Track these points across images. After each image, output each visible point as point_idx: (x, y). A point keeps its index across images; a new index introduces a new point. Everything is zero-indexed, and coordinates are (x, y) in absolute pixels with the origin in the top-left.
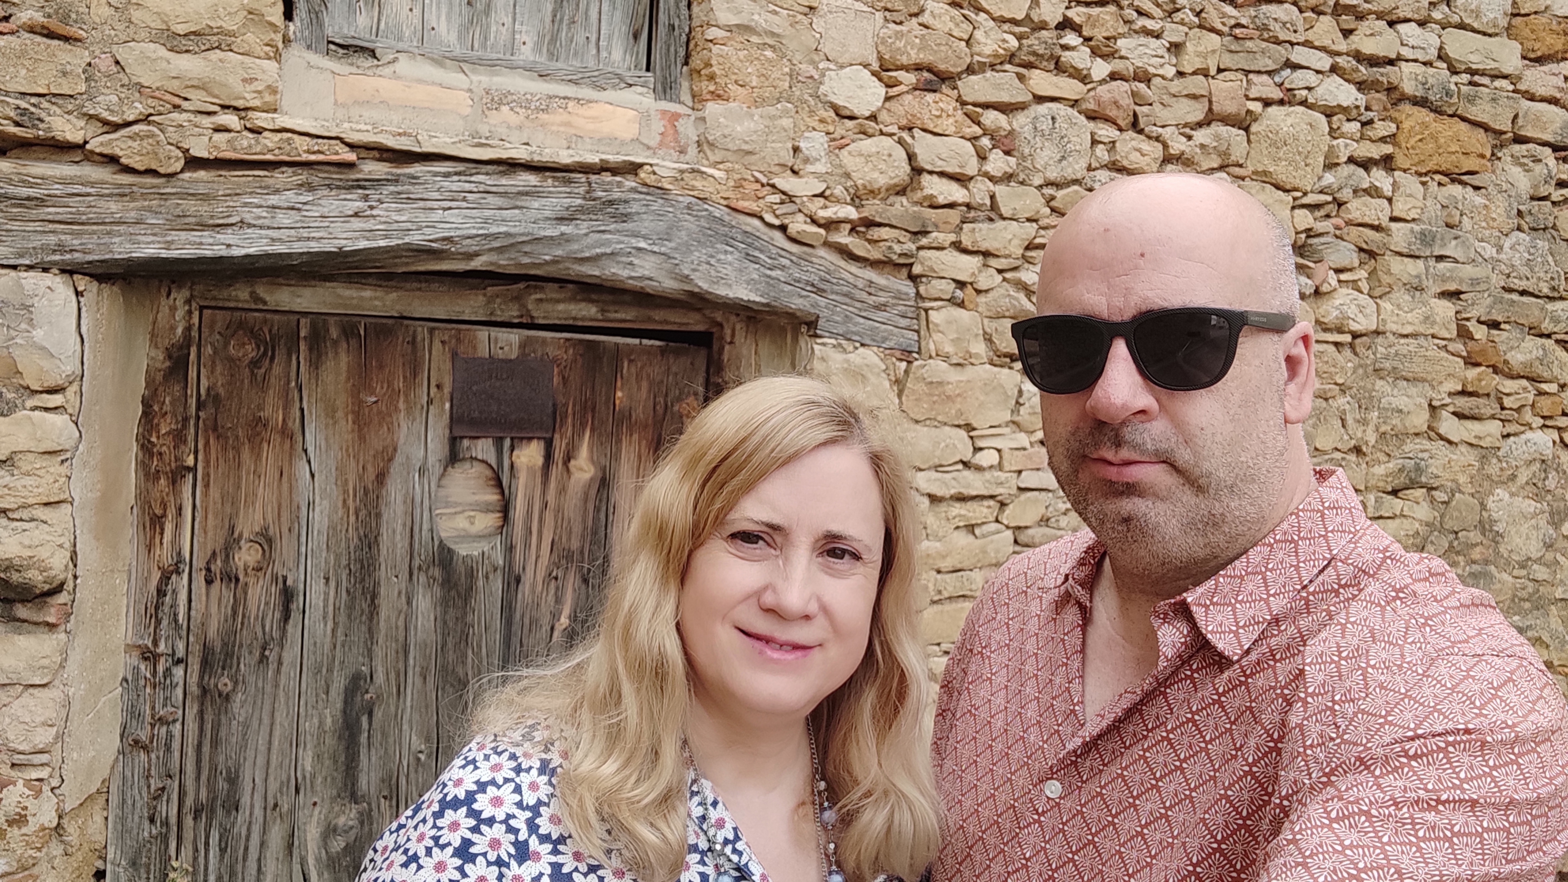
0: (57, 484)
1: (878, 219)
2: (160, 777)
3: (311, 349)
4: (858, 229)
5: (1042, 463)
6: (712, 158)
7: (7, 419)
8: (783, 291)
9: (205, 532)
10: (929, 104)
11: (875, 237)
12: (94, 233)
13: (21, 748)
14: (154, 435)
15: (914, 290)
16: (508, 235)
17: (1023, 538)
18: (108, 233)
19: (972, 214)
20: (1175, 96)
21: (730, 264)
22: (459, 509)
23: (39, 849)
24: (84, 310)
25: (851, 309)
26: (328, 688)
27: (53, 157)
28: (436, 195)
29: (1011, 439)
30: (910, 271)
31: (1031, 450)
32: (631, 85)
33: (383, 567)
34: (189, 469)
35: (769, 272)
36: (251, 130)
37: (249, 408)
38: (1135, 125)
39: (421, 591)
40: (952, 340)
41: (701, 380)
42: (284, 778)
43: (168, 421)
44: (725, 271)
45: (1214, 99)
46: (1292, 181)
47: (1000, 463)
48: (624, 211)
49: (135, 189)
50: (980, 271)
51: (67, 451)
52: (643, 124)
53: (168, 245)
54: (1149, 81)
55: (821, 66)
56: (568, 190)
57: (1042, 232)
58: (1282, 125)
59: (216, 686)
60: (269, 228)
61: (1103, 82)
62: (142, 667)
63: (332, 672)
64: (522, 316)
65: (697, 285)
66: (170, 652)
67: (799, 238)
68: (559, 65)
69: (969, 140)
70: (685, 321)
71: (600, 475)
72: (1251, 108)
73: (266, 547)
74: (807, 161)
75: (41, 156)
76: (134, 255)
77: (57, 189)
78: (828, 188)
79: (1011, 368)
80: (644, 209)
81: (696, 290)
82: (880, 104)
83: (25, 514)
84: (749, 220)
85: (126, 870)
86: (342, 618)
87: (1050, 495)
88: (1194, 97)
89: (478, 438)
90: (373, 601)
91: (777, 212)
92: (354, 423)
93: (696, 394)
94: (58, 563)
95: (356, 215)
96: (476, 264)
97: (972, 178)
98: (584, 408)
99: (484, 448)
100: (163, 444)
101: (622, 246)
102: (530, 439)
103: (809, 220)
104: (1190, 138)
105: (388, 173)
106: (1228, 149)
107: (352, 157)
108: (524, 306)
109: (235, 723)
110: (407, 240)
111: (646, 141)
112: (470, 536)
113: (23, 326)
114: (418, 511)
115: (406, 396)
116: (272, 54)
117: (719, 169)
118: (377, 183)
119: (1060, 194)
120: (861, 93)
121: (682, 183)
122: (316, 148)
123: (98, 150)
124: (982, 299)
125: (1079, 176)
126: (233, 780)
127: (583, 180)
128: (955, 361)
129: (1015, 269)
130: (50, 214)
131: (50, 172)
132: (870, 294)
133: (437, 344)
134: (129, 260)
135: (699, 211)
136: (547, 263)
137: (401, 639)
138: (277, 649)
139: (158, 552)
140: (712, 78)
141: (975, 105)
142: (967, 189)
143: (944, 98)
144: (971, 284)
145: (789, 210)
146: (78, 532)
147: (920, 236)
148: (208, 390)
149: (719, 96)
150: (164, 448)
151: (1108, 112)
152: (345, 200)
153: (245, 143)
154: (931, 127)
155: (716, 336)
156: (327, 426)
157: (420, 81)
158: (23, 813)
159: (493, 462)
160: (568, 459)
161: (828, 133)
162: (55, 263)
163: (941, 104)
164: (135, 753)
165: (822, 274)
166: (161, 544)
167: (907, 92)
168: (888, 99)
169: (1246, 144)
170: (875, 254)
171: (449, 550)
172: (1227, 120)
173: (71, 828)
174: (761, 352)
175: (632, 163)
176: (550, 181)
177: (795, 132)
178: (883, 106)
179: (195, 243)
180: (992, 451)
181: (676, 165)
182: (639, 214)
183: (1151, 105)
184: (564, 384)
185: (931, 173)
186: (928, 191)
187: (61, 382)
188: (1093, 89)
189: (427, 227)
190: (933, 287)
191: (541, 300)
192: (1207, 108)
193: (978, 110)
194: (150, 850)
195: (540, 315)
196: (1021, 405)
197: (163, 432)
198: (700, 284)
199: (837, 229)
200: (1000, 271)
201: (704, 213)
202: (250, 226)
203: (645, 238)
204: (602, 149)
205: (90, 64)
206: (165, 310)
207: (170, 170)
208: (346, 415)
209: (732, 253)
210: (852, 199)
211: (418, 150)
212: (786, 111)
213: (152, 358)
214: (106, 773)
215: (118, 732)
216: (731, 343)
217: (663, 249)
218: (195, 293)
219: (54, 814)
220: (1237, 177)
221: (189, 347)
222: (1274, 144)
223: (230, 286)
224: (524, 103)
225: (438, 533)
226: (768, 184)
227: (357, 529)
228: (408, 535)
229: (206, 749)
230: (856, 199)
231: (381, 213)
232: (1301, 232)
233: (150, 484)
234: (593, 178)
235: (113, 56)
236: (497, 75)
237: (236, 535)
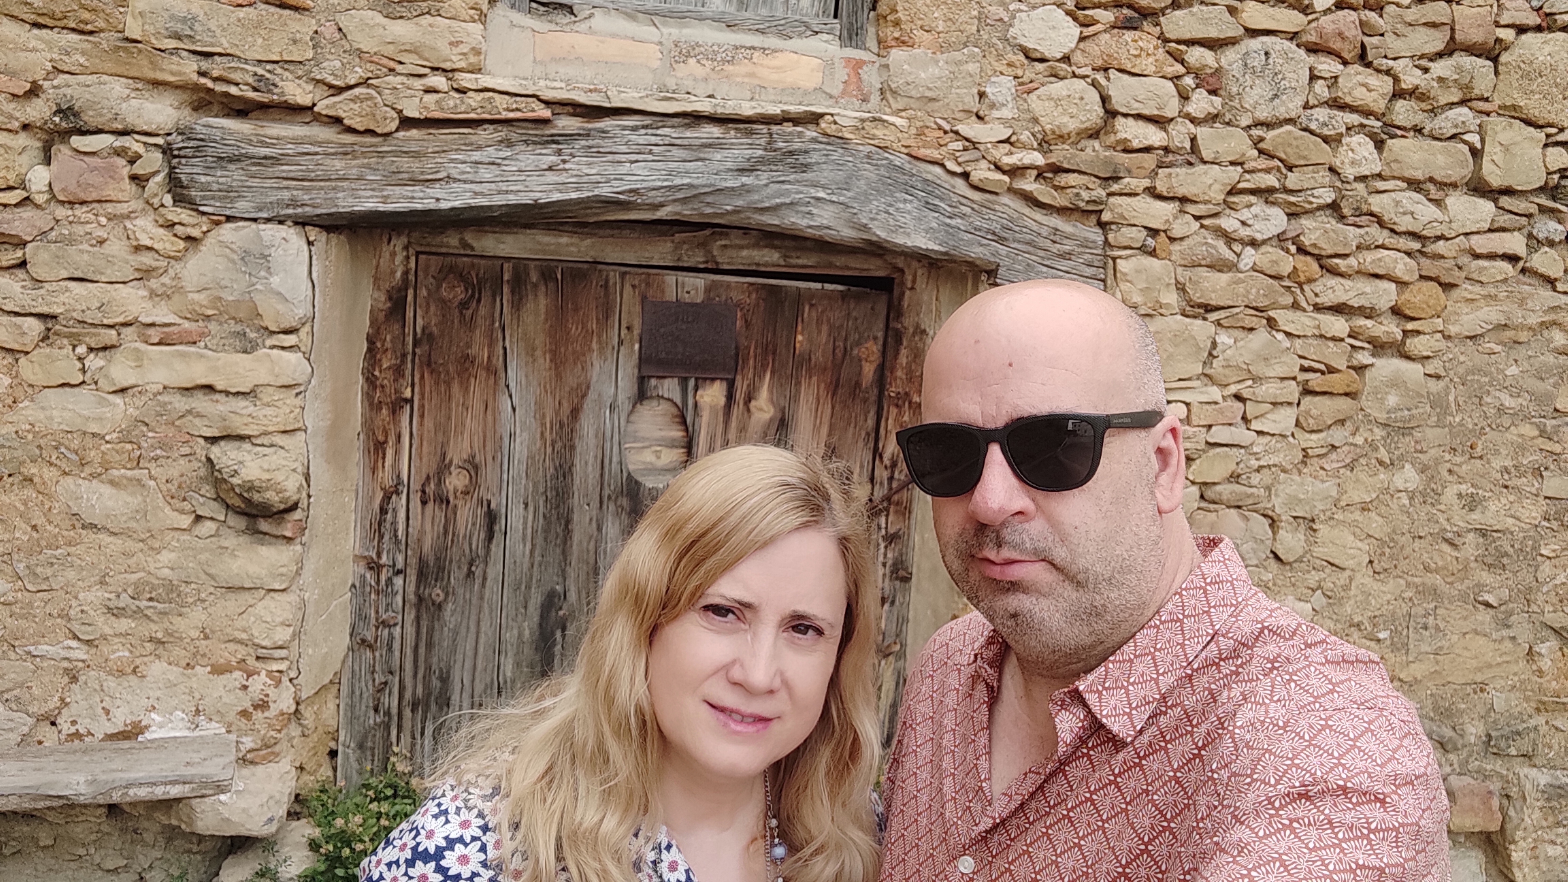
0: (292, 415)
1: (1066, 165)
2: (383, 673)
3: (513, 292)
4: (1046, 175)
5: (1235, 417)
6: (895, 106)
7: (250, 356)
8: (963, 240)
9: (421, 459)
10: (1127, 43)
11: (1062, 184)
12: (322, 188)
13: (264, 644)
14: (377, 369)
15: (1103, 238)
16: (691, 186)
17: (1209, 494)
18: (334, 189)
19: (1171, 158)
20: (1410, 25)
21: (909, 213)
22: (646, 444)
23: (279, 731)
24: (314, 258)
25: (1033, 257)
26: (526, 602)
27: (288, 118)
28: (624, 149)
29: (1201, 393)
30: (1099, 218)
31: (1223, 404)
32: (817, 33)
33: (576, 496)
34: (406, 401)
35: (948, 221)
36: (458, 90)
37: (458, 346)
38: (1363, 58)
39: (610, 518)
40: (1141, 290)
41: (881, 324)
42: (488, 680)
43: (389, 356)
44: (903, 220)
45: (1457, 27)
46: (1546, 116)
47: (1188, 417)
48: (804, 162)
49: (356, 148)
50: (1176, 218)
51: (300, 385)
52: (827, 72)
53: (385, 199)
54: (1382, 9)
55: (1012, 7)
56: (750, 141)
57: (1247, 176)
58: (1538, 54)
59: (430, 595)
60: (472, 182)
61: (1326, 12)
62: (368, 576)
63: (530, 588)
64: (707, 262)
65: (875, 234)
66: (391, 563)
67: (981, 185)
68: (747, 15)
69: (1171, 79)
70: (866, 266)
71: (779, 416)
72: (1501, 36)
73: (473, 474)
74: (993, 106)
75: (278, 117)
76: (356, 209)
77: (290, 149)
78: (1014, 133)
79: (1205, 319)
80: (824, 159)
81: (875, 239)
82: (1073, 45)
83: (265, 440)
84: (930, 167)
85: (354, 751)
86: (539, 540)
87: (1242, 451)
88: (1434, 25)
89: (664, 377)
90: (567, 525)
91: (960, 160)
92: (551, 361)
93: (875, 338)
94: (291, 485)
95: (550, 169)
96: (661, 214)
97: (1172, 119)
98: (765, 351)
99: (670, 387)
100: (384, 378)
101: (801, 196)
102: (713, 380)
103: (992, 167)
104: (1426, 70)
105: (579, 128)
106: (1470, 82)
107: (546, 113)
108: (710, 252)
109: (446, 629)
110: (596, 192)
111: (828, 91)
112: (656, 469)
113: (263, 273)
114: (608, 445)
115: (599, 337)
116: (476, 17)
117: (901, 117)
118: (571, 137)
119: (1270, 135)
120: (1053, 34)
121: (863, 132)
122: (514, 106)
123: (324, 112)
124: (1176, 247)
125: (1293, 115)
126: (445, 679)
127: (765, 131)
128: (1143, 312)
129: (1216, 215)
130: (284, 171)
131: (283, 133)
132: (1054, 242)
133: (628, 289)
134: (352, 213)
135: (879, 159)
136: (728, 213)
137: (592, 561)
138: (482, 566)
139: (380, 475)
140: (897, 23)
141: (1178, 42)
142: (1166, 131)
143: (1144, 36)
144: (1165, 231)
145: (972, 157)
146: (311, 457)
147: (1111, 182)
148: (424, 329)
149: (904, 42)
150: (386, 381)
151: (1331, 45)
152: (540, 154)
153: (451, 103)
154: (1128, 67)
155: (896, 281)
156: (527, 364)
157: (614, 35)
158: (266, 699)
159: (678, 401)
160: (749, 399)
161: (1016, 77)
162: (289, 216)
163: (1140, 43)
164: (362, 650)
165: (1005, 221)
166: (383, 467)
167: (1105, 31)
168: (1082, 39)
169: (1493, 76)
170: (1060, 200)
171: (637, 482)
172: (1472, 50)
173: (308, 713)
174: (941, 298)
175: (813, 113)
176: (732, 132)
177: (981, 77)
178: (1076, 47)
179: (408, 198)
180: (1179, 404)
181: (858, 114)
182: (819, 164)
183: (1382, 35)
184: (747, 327)
185: (1126, 115)
186: (1121, 135)
187: (294, 324)
188: (1317, 19)
189: (615, 179)
190: (1122, 235)
191: (725, 246)
192: (1448, 37)
193: (1182, 47)
194: (375, 736)
195: (724, 260)
196: (1215, 357)
197: (385, 366)
198: (878, 233)
199: (1023, 175)
200: (1197, 218)
201: (884, 162)
202: (456, 180)
203: (824, 187)
204: (785, 99)
205: (316, 32)
206: (386, 255)
207: (386, 130)
208: (545, 354)
209: (911, 201)
210: (1040, 144)
211: (608, 105)
212: (973, 56)
213: (375, 299)
214: (338, 667)
215: (348, 632)
216: (912, 288)
217: (842, 199)
218: (412, 240)
219: (291, 701)
220: (1481, 112)
221: (406, 290)
222: (1526, 75)
223: (442, 233)
224: (710, 55)
225: (626, 466)
226: (952, 131)
227: (553, 460)
228: (599, 467)
229: (422, 650)
230: (1044, 144)
231: (573, 166)
232: (1555, 172)
233: (374, 416)
234: (775, 128)
235: (337, 24)
236: (686, 27)
237: (447, 461)
